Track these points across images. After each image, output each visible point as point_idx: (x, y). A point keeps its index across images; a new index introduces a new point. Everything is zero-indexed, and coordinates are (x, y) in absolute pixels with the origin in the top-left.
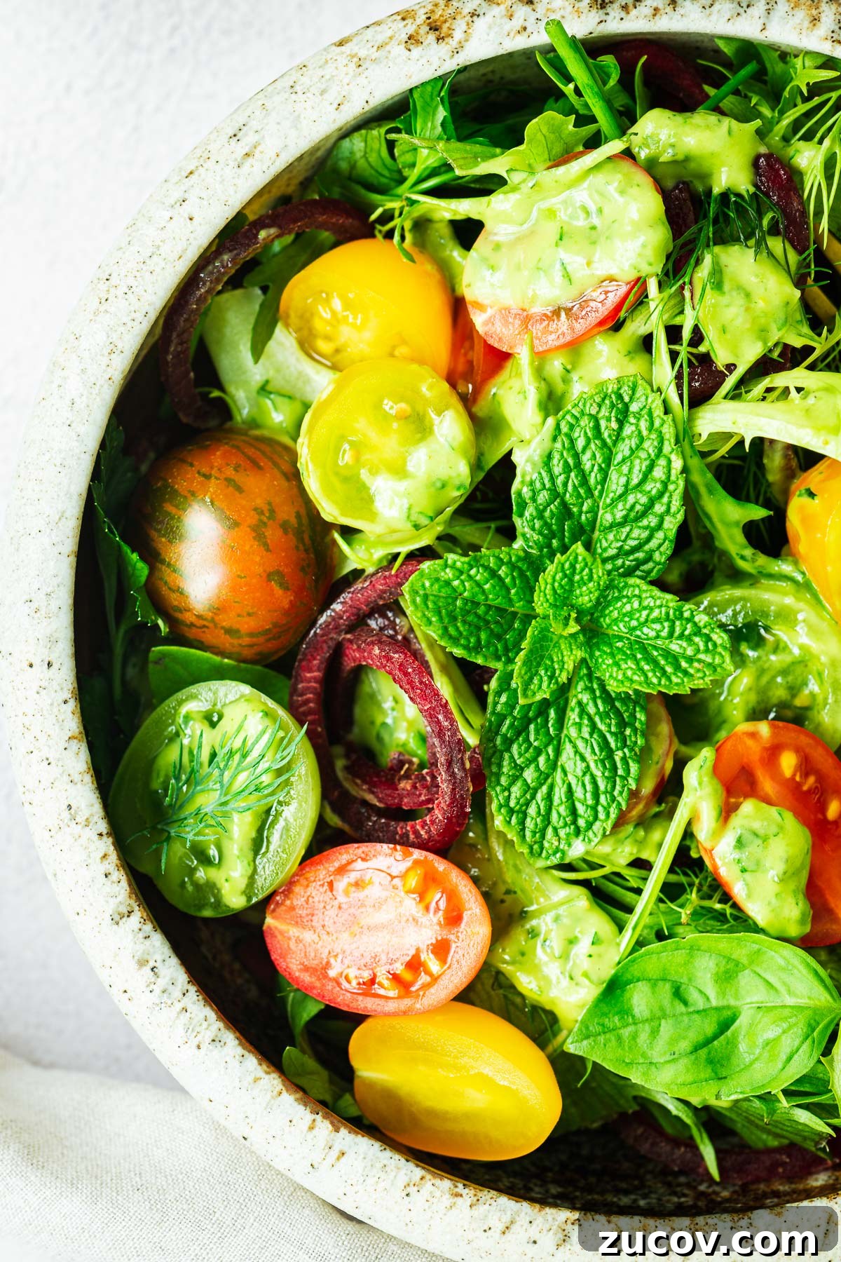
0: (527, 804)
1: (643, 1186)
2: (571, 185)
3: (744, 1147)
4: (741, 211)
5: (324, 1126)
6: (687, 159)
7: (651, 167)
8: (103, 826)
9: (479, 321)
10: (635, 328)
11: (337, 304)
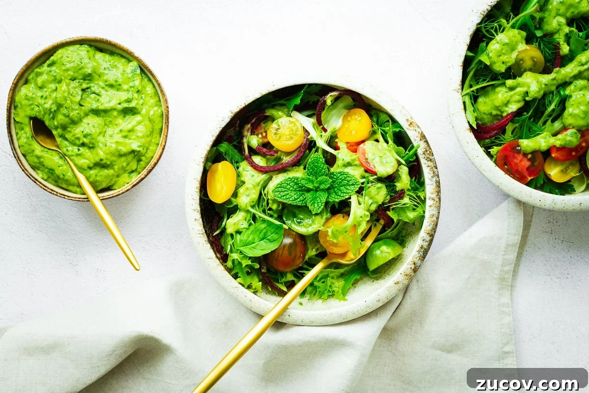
0: (283, 187)
1: (208, 223)
2: (393, 157)
3: (220, 239)
4: (393, 189)
5: (203, 160)
6: (400, 177)
7: (397, 170)
8: (247, 104)
9: (362, 145)
10: (367, 175)
11: (359, 118)
